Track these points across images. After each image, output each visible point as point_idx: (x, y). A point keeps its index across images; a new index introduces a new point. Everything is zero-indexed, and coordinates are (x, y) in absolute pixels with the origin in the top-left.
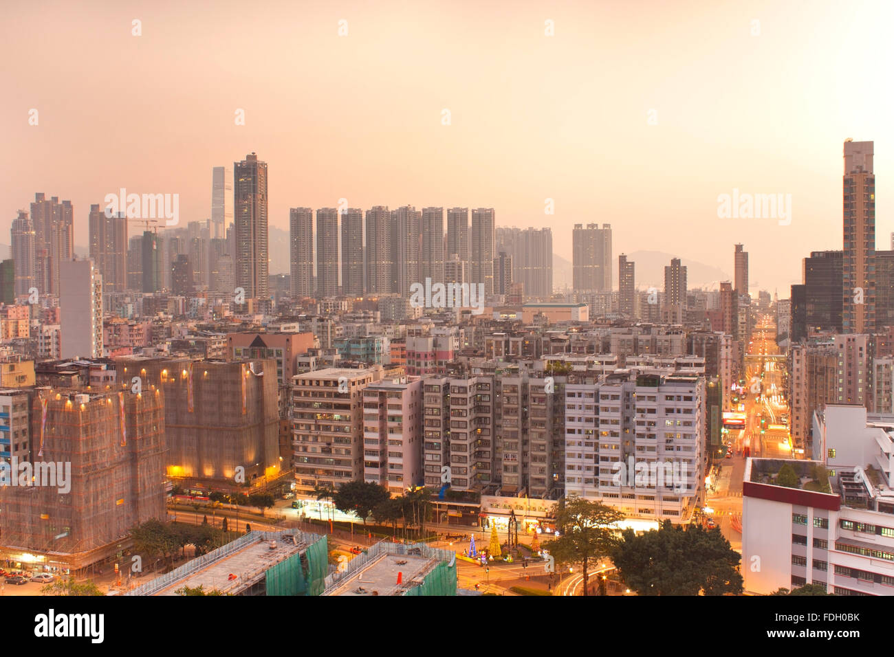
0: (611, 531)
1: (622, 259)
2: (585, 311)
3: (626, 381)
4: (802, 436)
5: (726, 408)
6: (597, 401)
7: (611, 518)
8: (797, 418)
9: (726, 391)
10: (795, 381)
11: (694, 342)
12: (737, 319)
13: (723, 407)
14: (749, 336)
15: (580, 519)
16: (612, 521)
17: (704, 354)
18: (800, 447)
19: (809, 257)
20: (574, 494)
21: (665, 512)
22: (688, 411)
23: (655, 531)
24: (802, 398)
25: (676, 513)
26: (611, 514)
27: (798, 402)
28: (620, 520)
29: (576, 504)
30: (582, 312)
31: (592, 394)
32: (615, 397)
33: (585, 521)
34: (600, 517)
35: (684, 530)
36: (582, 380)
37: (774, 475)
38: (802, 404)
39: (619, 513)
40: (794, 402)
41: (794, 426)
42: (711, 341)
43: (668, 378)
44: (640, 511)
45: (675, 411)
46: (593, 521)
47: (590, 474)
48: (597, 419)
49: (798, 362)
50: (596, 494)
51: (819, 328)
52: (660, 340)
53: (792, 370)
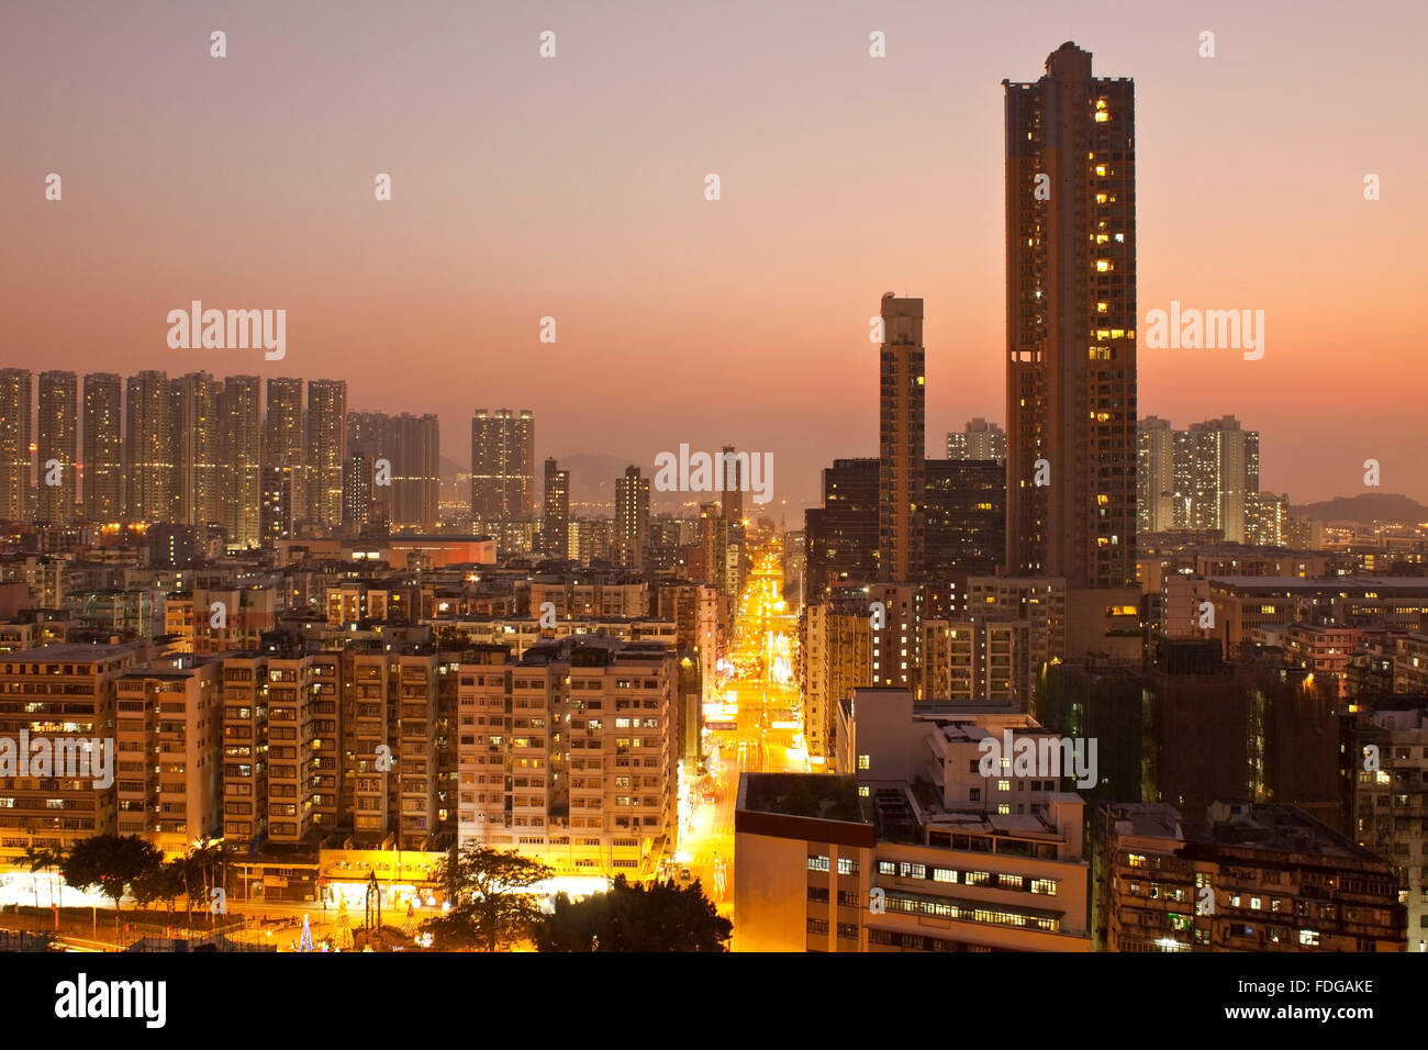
0: (532, 897)
1: (551, 467)
2: (489, 548)
3: (555, 658)
4: (821, 737)
5: (709, 697)
6: (509, 691)
7: (532, 877)
8: (814, 710)
9: (709, 672)
10: (811, 654)
11: (660, 596)
12: (724, 559)
13: (704, 696)
14: (742, 584)
15: (483, 880)
16: (533, 881)
17: (676, 616)
18: (817, 754)
19: (831, 467)
20: (473, 840)
21: (617, 863)
22: (650, 704)
23: (601, 894)
24: (821, 678)
25: (633, 864)
26: (532, 871)
27: (814, 687)
28: (546, 878)
29: (478, 856)
30: (486, 549)
31: (501, 680)
32: (536, 685)
33: (491, 882)
34: (514, 876)
35: (646, 889)
36: (485, 659)
37: (779, 799)
38: (821, 689)
39: (545, 868)
40: (810, 686)
41: (810, 723)
42: (686, 595)
43: (621, 653)
44: (577, 864)
45: (632, 704)
46: (504, 883)
47: (501, 807)
48: (508, 720)
49: (814, 626)
50: (509, 839)
51: (845, 574)
52: (608, 594)
53: (806, 638)
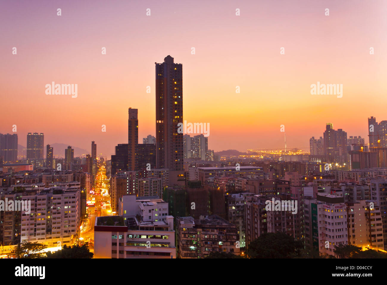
0: (41, 253)
1: (48, 146)
2: (32, 167)
3: (49, 193)
4: (115, 207)
5: (88, 199)
6: (36, 201)
7: (41, 248)
8: (113, 201)
9: (88, 194)
10: (112, 188)
11: (76, 176)
12: (92, 167)
13: (87, 199)
14: (96, 173)
15: (27, 251)
16: (41, 249)
17: (80, 181)
18: (114, 211)
19: (117, 146)
20: (25, 241)
21: (64, 242)
22: (73, 202)
23: (60, 250)
24: (115, 193)
25: (68, 242)
26: (41, 247)
27: (113, 196)
28: (45, 248)
29: (25, 245)
30: (30, 167)
31: (34, 199)
32: (43, 200)
33: (30, 251)
34: (36, 249)
35: (72, 248)
36: (29, 194)
37: (105, 222)
38: (115, 196)
39: (45, 245)
40: (112, 195)
41: (112, 204)
42: (83, 176)
43: (66, 190)
44: (54, 244)
45: (69, 202)
46: (33, 251)
47: (33, 231)
48: (36, 209)
49: (113, 182)
50: (35, 239)
51: (120, 170)
52: (63, 176)
53: (111, 184)
